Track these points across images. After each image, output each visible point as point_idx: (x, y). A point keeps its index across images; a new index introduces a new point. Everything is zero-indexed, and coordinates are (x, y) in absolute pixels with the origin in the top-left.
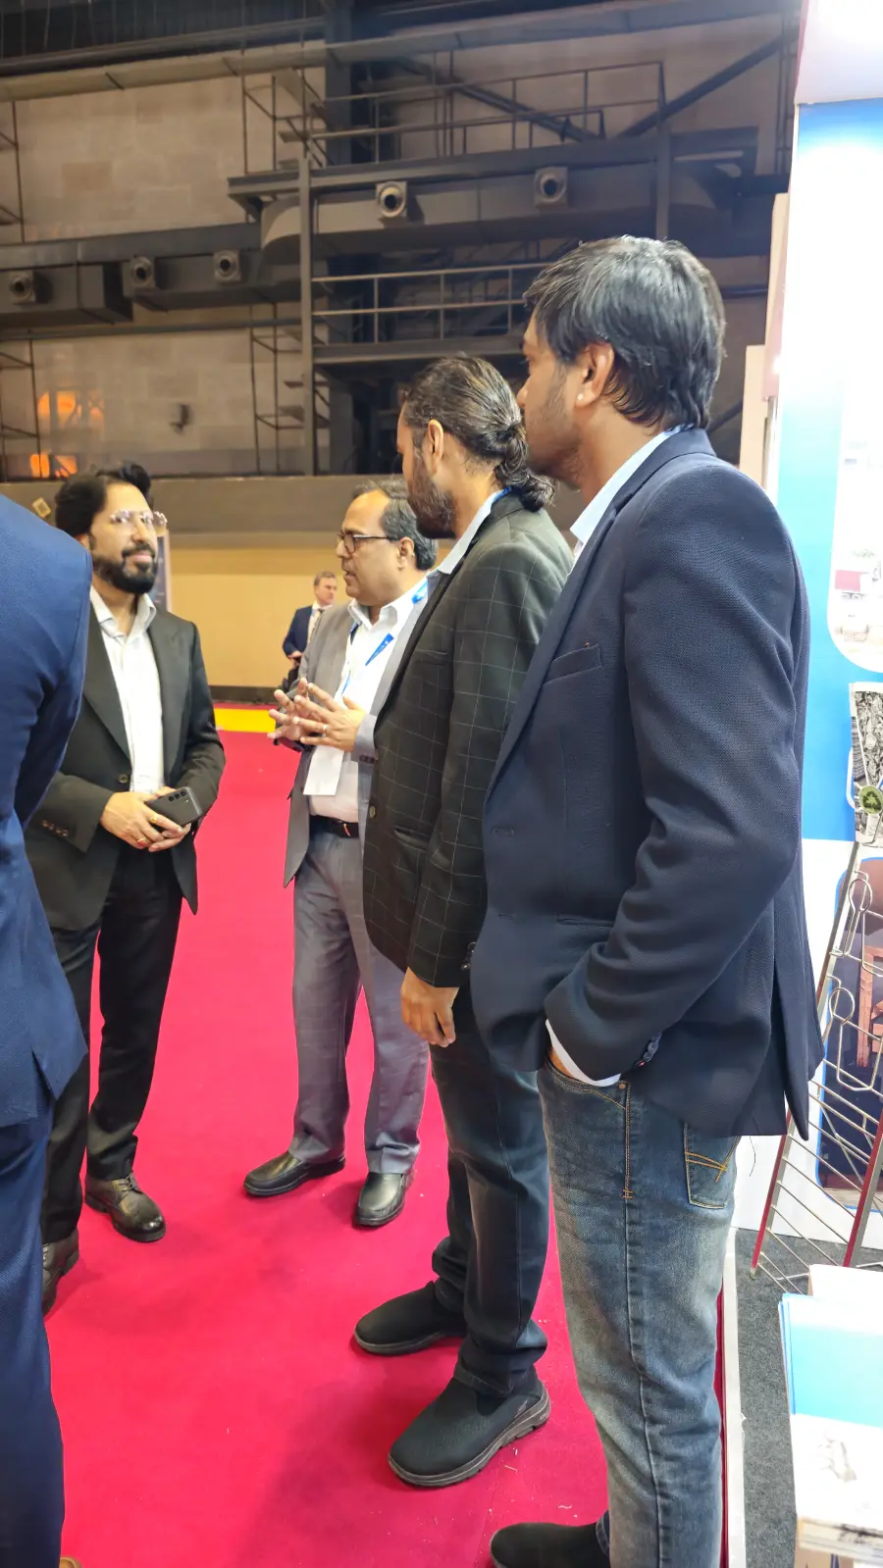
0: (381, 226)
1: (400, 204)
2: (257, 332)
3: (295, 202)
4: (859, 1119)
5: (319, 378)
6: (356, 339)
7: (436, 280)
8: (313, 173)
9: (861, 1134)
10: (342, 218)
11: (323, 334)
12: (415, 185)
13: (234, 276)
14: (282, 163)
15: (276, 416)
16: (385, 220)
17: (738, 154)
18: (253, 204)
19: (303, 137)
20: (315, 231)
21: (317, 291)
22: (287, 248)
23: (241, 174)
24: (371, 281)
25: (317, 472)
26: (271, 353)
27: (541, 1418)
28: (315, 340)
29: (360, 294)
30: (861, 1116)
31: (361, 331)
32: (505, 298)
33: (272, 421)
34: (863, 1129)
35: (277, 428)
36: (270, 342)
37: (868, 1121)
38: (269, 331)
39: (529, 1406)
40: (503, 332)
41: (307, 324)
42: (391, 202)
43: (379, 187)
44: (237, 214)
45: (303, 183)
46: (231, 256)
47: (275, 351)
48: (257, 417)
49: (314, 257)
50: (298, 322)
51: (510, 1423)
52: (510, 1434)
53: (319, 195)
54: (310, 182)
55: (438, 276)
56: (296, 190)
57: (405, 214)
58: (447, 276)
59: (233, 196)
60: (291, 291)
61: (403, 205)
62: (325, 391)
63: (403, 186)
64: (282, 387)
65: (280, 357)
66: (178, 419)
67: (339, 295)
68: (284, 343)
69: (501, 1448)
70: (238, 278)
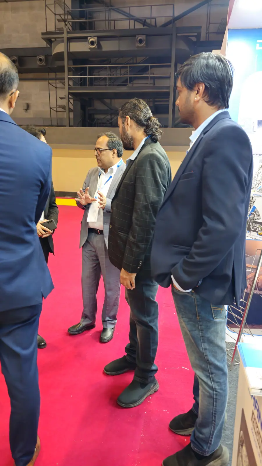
0: (89, 50)
1: (95, 43)
2: (50, 82)
3: (63, 41)
4: (239, 308)
5: (70, 97)
6: (81, 85)
7: (106, 68)
8: (68, 33)
9: (240, 312)
10: (77, 47)
11: (71, 83)
12: (99, 38)
13: (43, 63)
14: (57, 28)
15: (57, 108)
16: (90, 48)
17: (196, 34)
18: (49, 41)
19: (65, 21)
20: (69, 51)
21: (69, 69)
22: (60, 56)
23: (45, 32)
24: (87, 67)
25: (70, 126)
26: (55, 88)
27: (157, 389)
28: (69, 85)
29: (83, 71)
30: (240, 308)
31: (83, 83)
32: (127, 75)
33: (55, 109)
34: (241, 311)
35: (57, 111)
36: (54, 85)
37: (242, 309)
38: (54, 81)
39: (154, 386)
40: (126, 85)
41: (66, 80)
42: (92, 43)
43: (89, 38)
44: (44, 44)
45: (65, 35)
46: (42, 57)
47: (56, 88)
48: (51, 108)
49: (68, 60)
50: (64, 79)
51: (149, 391)
52: (149, 393)
53: (70, 40)
54: (67, 36)
55: (107, 67)
56: (63, 38)
57: (96, 47)
58: (109, 67)
59: (42, 38)
60: (61, 69)
61: (96, 44)
62: (72, 101)
63: (96, 38)
64: (58, 98)
65: (57, 89)
66: (26, 108)
67: (76, 71)
68: (59, 85)
69: (147, 397)
70: (45, 64)
